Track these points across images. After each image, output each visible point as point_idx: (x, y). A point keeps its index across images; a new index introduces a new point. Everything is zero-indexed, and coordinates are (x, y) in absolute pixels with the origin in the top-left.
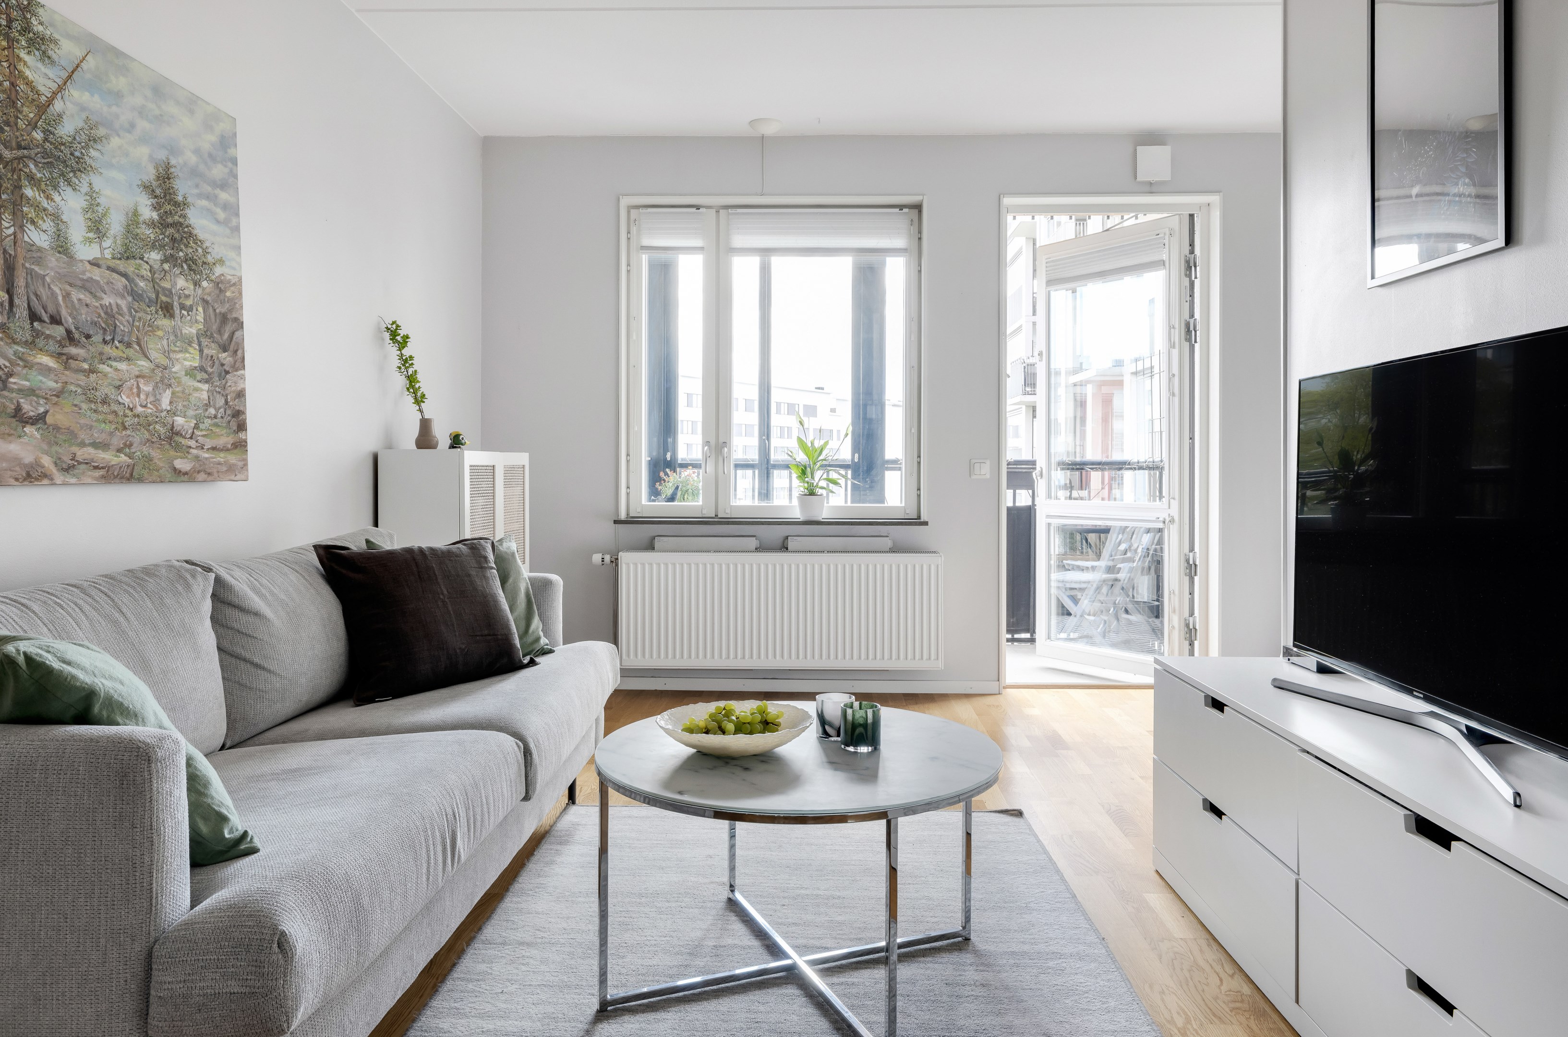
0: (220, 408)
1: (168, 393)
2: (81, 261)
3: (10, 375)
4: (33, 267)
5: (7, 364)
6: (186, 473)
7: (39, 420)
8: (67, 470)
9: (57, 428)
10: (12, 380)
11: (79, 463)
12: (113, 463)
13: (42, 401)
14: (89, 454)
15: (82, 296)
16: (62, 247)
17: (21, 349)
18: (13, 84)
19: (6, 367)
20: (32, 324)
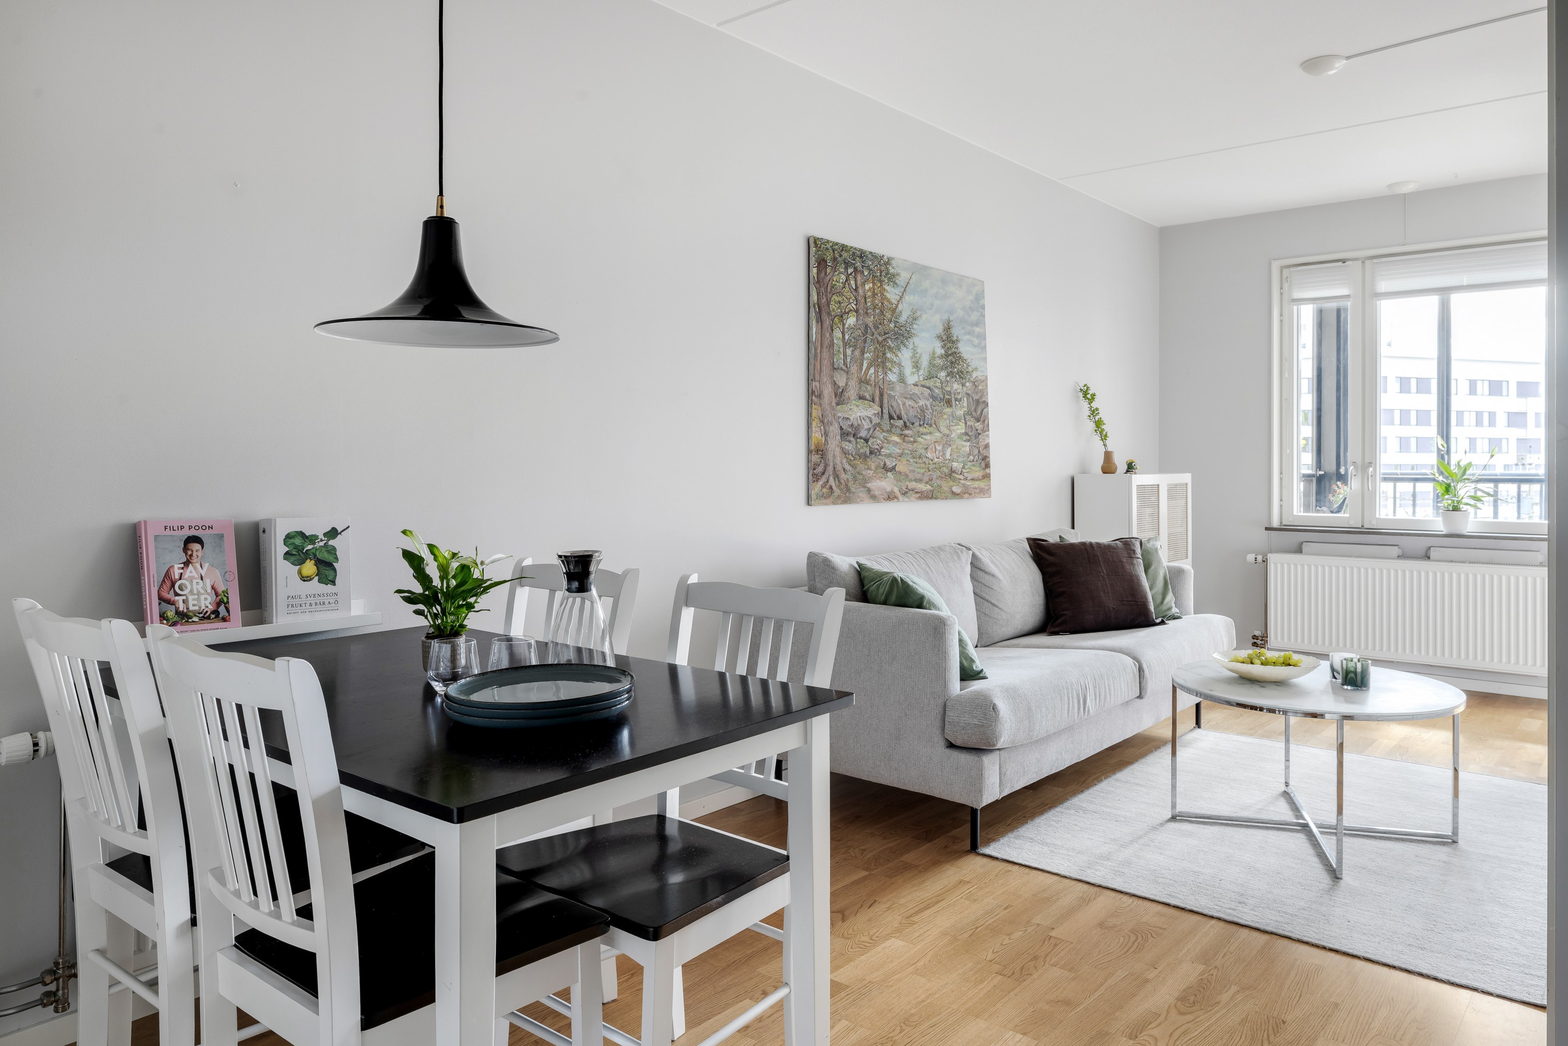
0: (975, 456)
1: (950, 449)
2: (910, 385)
3: (882, 448)
4: (890, 392)
5: (881, 443)
6: (958, 494)
7: (893, 469)
8: (904, 494)
9: (900, 473)
10: (882, 450)
11: (910, 490)
12: (924, 490)
13: (894, 460)
14: (914, 485)
15: (910, 403)
16: (902, 380)
17: (886, 434)
18: (882, 304)
19: (880, 444)
20: (890, 421)
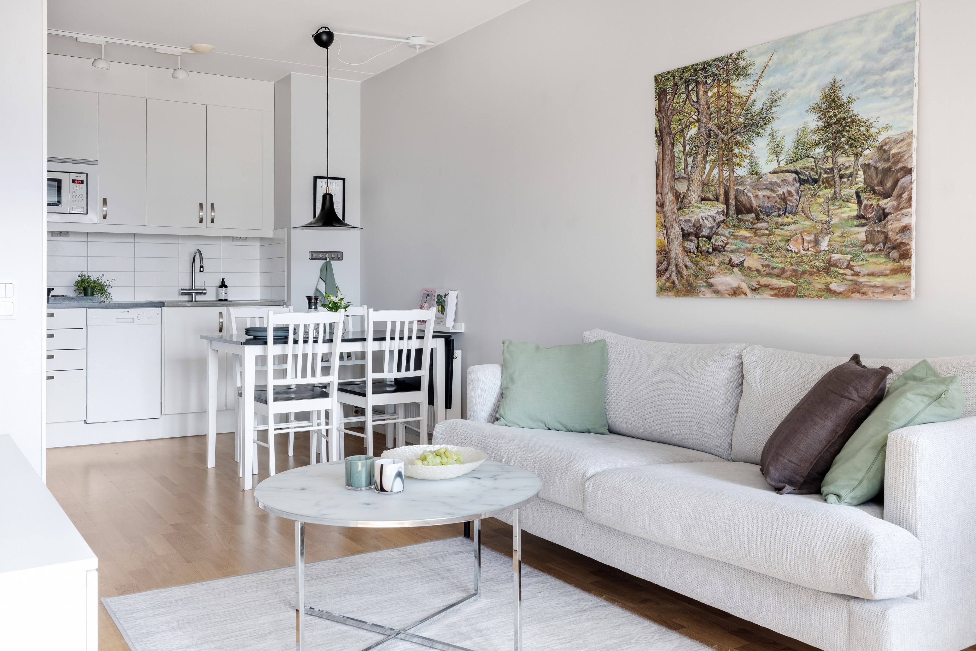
0: (878, 244)
1: (827, 238)
2: (765, 174)
3: (726, 244)
4: (738, 187)
5: (726, 239)
6: (840, 293)
7: (741, 265)
8: (755, 290)
9: (750, 269)
10: (727, 246)
11: (762, 286)
12: (782, 286)
13: (742, 255)
14: (768, 281)
15: (765, 194)
16: (754, 172)
17: (732, 230)
18: (729, 102)
19: (725, 241)
20: (737, 216)
